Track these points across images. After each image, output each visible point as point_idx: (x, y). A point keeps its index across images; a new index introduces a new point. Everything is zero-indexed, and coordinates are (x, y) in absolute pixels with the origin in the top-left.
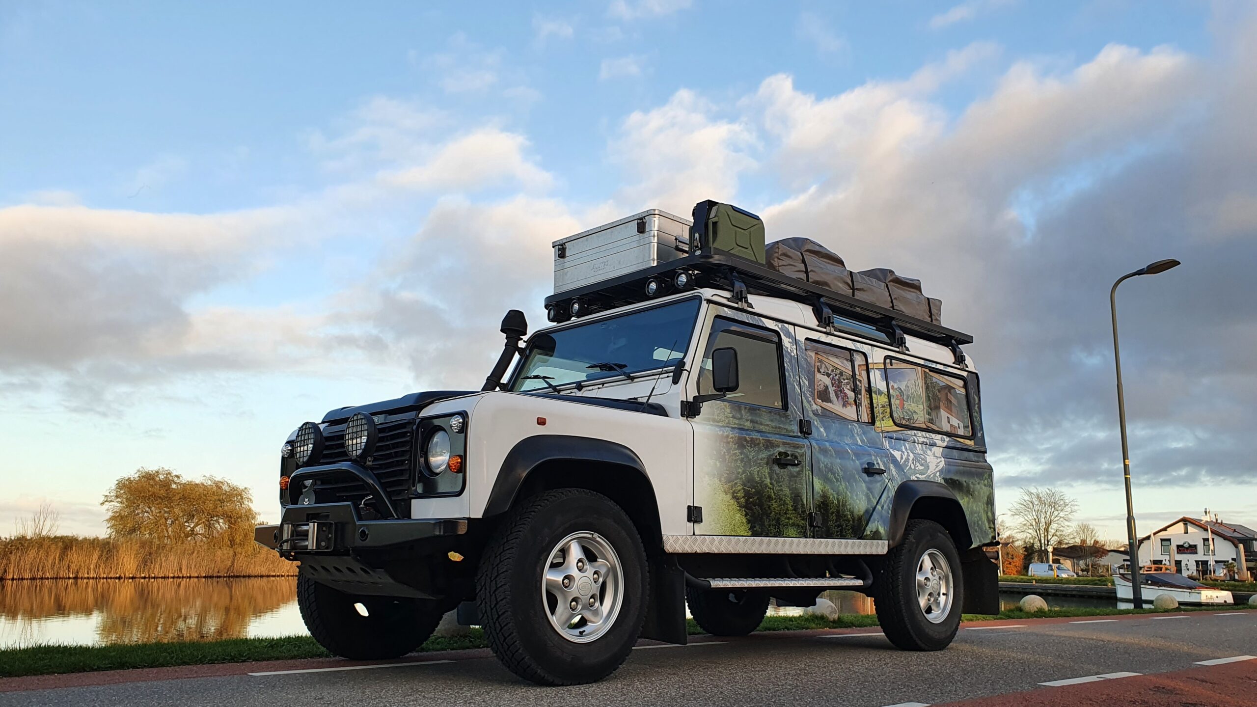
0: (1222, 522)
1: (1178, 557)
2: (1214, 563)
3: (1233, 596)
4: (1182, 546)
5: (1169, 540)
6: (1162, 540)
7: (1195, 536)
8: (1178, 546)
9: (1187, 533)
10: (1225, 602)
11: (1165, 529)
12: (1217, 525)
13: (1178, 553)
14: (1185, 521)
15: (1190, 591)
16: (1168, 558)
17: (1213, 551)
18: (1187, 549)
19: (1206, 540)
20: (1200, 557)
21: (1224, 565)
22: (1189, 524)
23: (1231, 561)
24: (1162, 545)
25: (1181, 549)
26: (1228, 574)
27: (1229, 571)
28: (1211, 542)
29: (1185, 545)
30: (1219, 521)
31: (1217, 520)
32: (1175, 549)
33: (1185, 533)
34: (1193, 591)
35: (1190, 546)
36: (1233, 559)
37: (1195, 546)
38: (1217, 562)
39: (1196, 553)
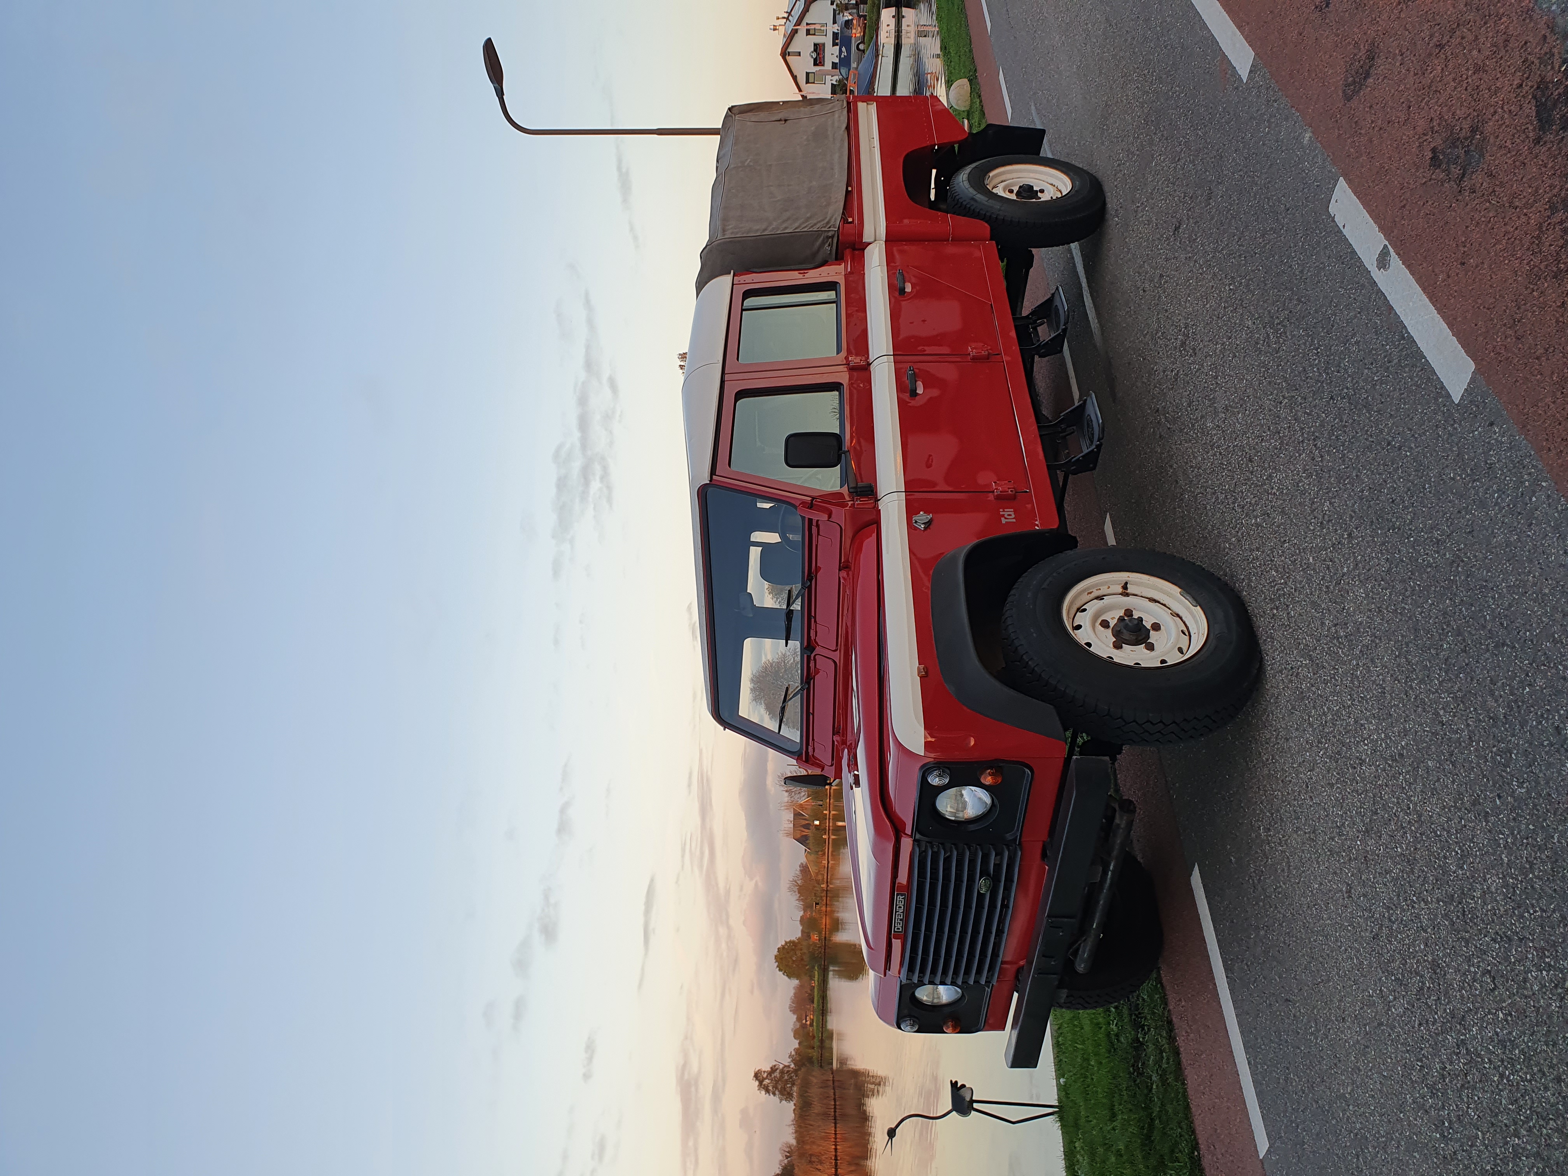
0: (787, 12)
1: (828, 66)
2: (836, 25)
3: (886, 8)
4: (815, 60)
5: (808, 74)
6: (807, 82)
7: (804, 44)
8: (815, 64)
9: (800, 53)
10: (893, 17)
11: (795, 78)
12: (790, 18)
13: (823, 65)
14: (785, 54)
15: (880, 57)
16: (828, 78)
17: (823, 25)
18: (818, 54)
19: (808, 32)
20: (828, 40)
21: (839, 14)
22: (790, 50)
23: (834, 6)
24: (814, 83)
25: (819, 62)
26: (850, 11)
27: (847, 9)
28: (812, 27)
29: (814, 57)
30: (786, 15)
31: (784, 18)
32: (818, 68)
33: (800, 55)
34: (881, 53)
35: (815, 50)
36: (832, 4)
37: (815, 45)
38: (835, 22)
39: (824, 44)
